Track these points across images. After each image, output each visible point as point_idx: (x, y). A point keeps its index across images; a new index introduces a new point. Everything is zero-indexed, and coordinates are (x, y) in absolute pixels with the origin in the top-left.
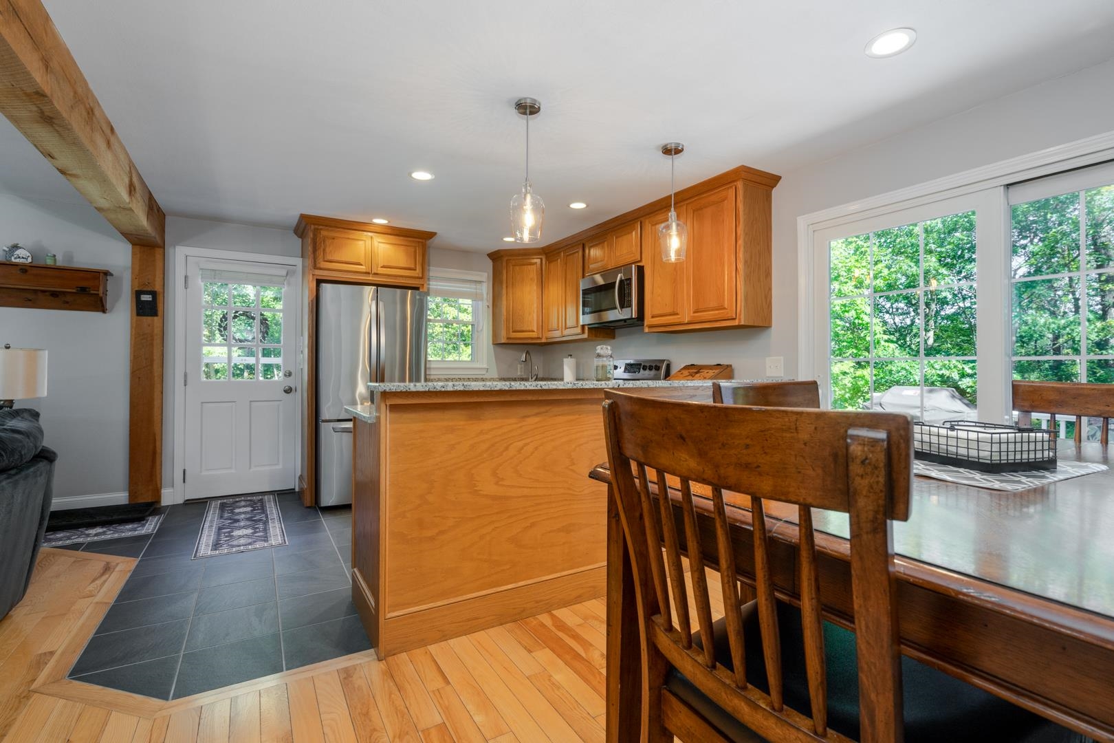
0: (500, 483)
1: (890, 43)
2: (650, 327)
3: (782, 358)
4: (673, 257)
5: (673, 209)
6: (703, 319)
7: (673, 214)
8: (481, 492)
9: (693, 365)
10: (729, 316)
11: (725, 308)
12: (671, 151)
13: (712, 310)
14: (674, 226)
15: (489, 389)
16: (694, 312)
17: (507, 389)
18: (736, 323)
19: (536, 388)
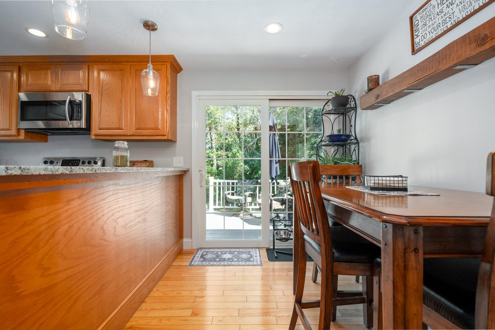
0: (46, 274)
1: (273, 28)
2: (96, 135)
3: (182, 157)
4: (150, 92)
5: (150, 62)
6: (144, 134)
7: (150, 65)
8: (24, 293)
9: (146, 161)
10: (162, 133)
11: (159, 129)
12: (149, 26)
13: (150, 129)
14: (151, 73)
15: (51, 173)
16: (136, 129)
17: (68, 173)
18: (166, 138)
19: (91, 172)
